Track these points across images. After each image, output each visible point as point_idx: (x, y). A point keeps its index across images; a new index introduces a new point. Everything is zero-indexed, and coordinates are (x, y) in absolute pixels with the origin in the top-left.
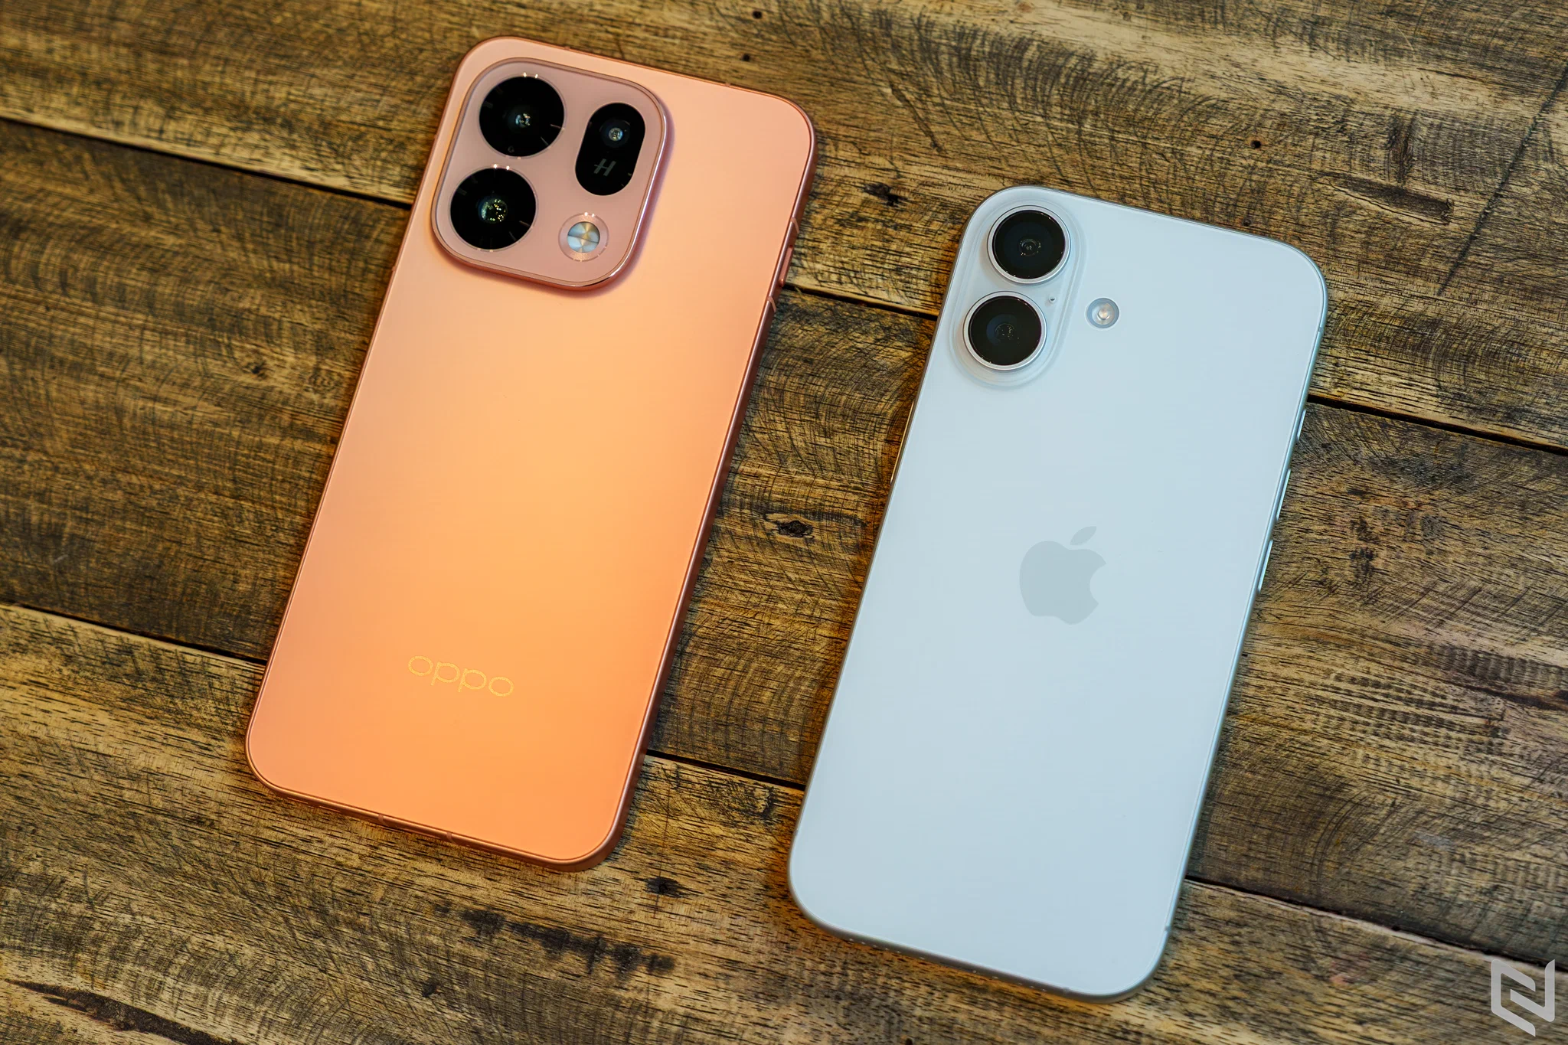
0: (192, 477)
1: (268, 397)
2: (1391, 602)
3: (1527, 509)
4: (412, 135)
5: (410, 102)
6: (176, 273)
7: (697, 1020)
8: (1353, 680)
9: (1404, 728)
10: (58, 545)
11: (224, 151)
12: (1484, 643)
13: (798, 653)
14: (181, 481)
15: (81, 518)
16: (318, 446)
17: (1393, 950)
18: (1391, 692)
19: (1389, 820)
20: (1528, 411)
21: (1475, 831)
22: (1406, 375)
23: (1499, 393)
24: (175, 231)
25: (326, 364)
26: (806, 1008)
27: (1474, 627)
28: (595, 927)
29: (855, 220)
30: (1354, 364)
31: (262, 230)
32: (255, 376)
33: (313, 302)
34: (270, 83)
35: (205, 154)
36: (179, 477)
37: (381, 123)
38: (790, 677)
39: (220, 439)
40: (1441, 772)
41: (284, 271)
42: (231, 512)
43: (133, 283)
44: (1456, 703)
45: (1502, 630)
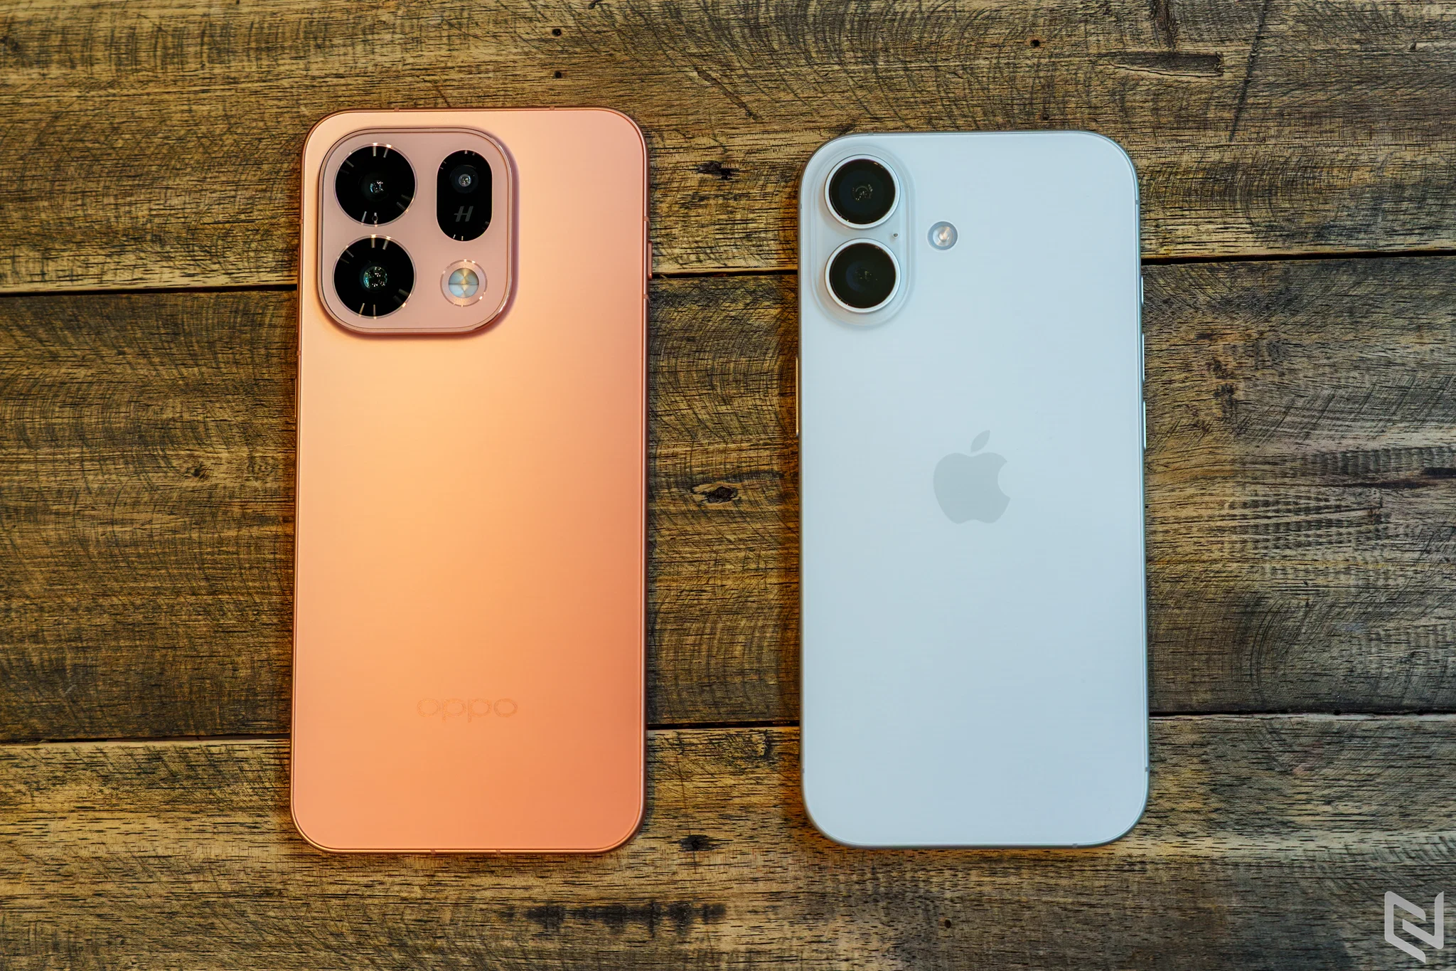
0: (168, 584)
1: (214, 494)
2: (1260, 427)
3: (1356, 314)
4: (274, 221)
5: (265, 191)
6: (95, 401)
7: (758, 952)
8: (1245, 505)
9: (1299, 536)
10: (63, 678)
11: (105, 278)
12: (1349, 443)
13: (755, 605)
14: (158, 591)
15: (77, 648)
16: (274, 528)
17: (1339, 733)
18: (1280, 507)
19: (1307, 620)
20: (1333, 227)
21: (1383, 610)
22: (1220, 220)
23: (1305, 216)
24: (83, 362)
25: (257, 451)
26: (851, 917)
27: (1337, 431)
28: (647, 895)
29: (697, 200)
30: (1173, 221)
31: (162, 342)
32: (197, 479)
33: (230, 397)
34: (130, 204)
35: (89, 284)
36: (155, 588)
37: (243, 217)
38: (754, 628)
39: (183, 544)
40: (1342, 566)
41: (194, 375)
42: (212, 608)
43: (60, 421)
44: (1338, 503)
45: (1362, 427)
